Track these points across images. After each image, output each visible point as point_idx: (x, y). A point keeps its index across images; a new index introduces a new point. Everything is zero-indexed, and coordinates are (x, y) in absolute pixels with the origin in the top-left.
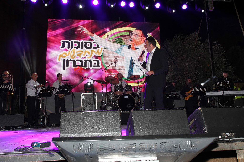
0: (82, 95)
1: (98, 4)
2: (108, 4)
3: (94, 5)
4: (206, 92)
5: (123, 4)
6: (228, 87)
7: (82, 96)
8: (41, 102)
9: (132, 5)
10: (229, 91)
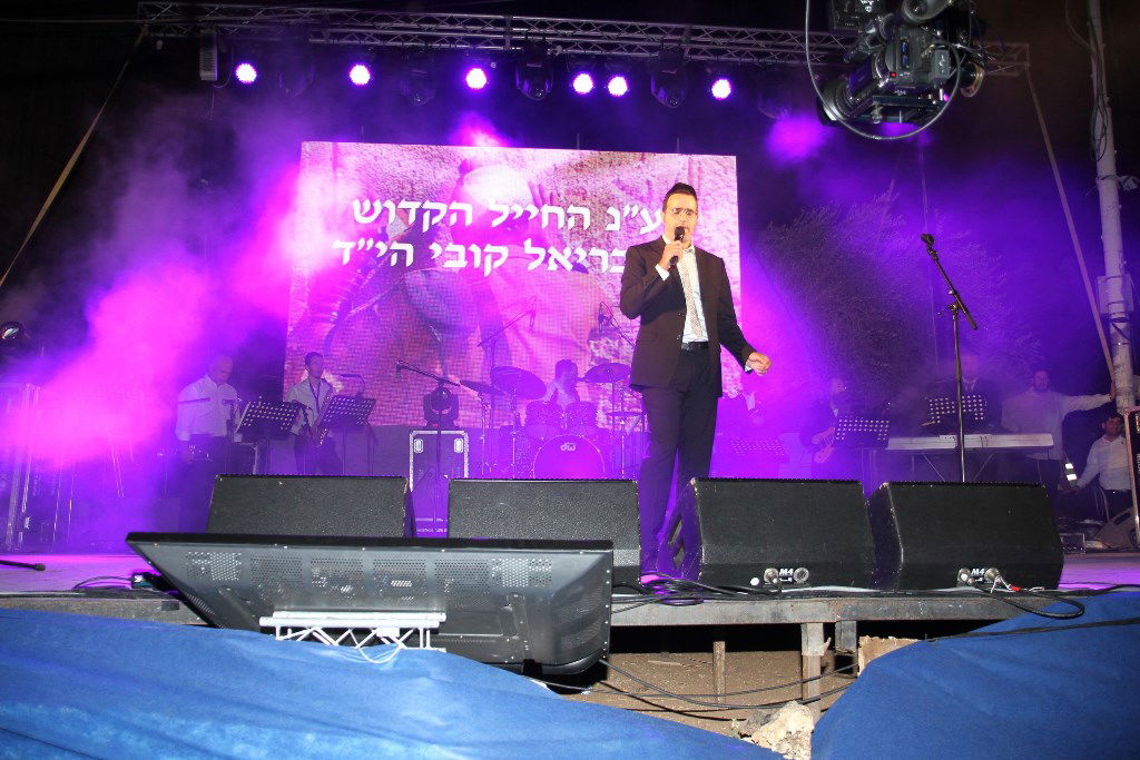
0: (411, 437)
1: (486, 85)
2: (522, 86)
3: (470, 88)
4: (889, 436)
5: (583, 84)
6: (979, 416)
7: (411, 442)
8: (257, 457)
9: (618, 86)
10: (983, 436)
